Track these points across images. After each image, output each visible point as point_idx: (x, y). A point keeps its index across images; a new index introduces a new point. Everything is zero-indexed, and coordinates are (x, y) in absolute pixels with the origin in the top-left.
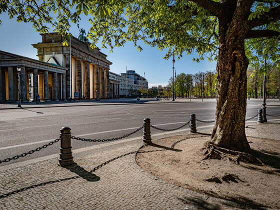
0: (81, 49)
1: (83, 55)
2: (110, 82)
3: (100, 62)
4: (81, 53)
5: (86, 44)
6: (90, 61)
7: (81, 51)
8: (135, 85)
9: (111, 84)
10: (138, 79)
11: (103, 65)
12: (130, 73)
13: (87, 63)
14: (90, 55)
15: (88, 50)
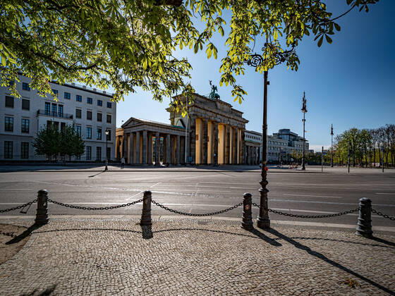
0: (206, 108)
1: (210, 114)
2: (247, 144)
3: (231, 120)
4: (208, 113)
5: (214, 102)
6: (219, 120)
7: (208, 111)
8: (290, 148)
9: (247, 147)
10: (294, 140)
11: (236, 125)
12: (283, 133)
13: (215, 123)
14: (218, 114)
15: (217, 109)
